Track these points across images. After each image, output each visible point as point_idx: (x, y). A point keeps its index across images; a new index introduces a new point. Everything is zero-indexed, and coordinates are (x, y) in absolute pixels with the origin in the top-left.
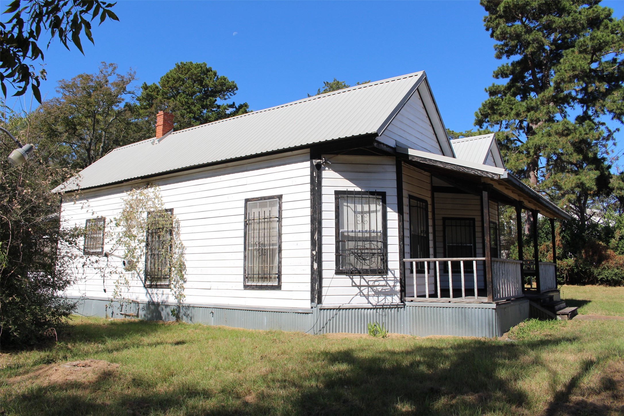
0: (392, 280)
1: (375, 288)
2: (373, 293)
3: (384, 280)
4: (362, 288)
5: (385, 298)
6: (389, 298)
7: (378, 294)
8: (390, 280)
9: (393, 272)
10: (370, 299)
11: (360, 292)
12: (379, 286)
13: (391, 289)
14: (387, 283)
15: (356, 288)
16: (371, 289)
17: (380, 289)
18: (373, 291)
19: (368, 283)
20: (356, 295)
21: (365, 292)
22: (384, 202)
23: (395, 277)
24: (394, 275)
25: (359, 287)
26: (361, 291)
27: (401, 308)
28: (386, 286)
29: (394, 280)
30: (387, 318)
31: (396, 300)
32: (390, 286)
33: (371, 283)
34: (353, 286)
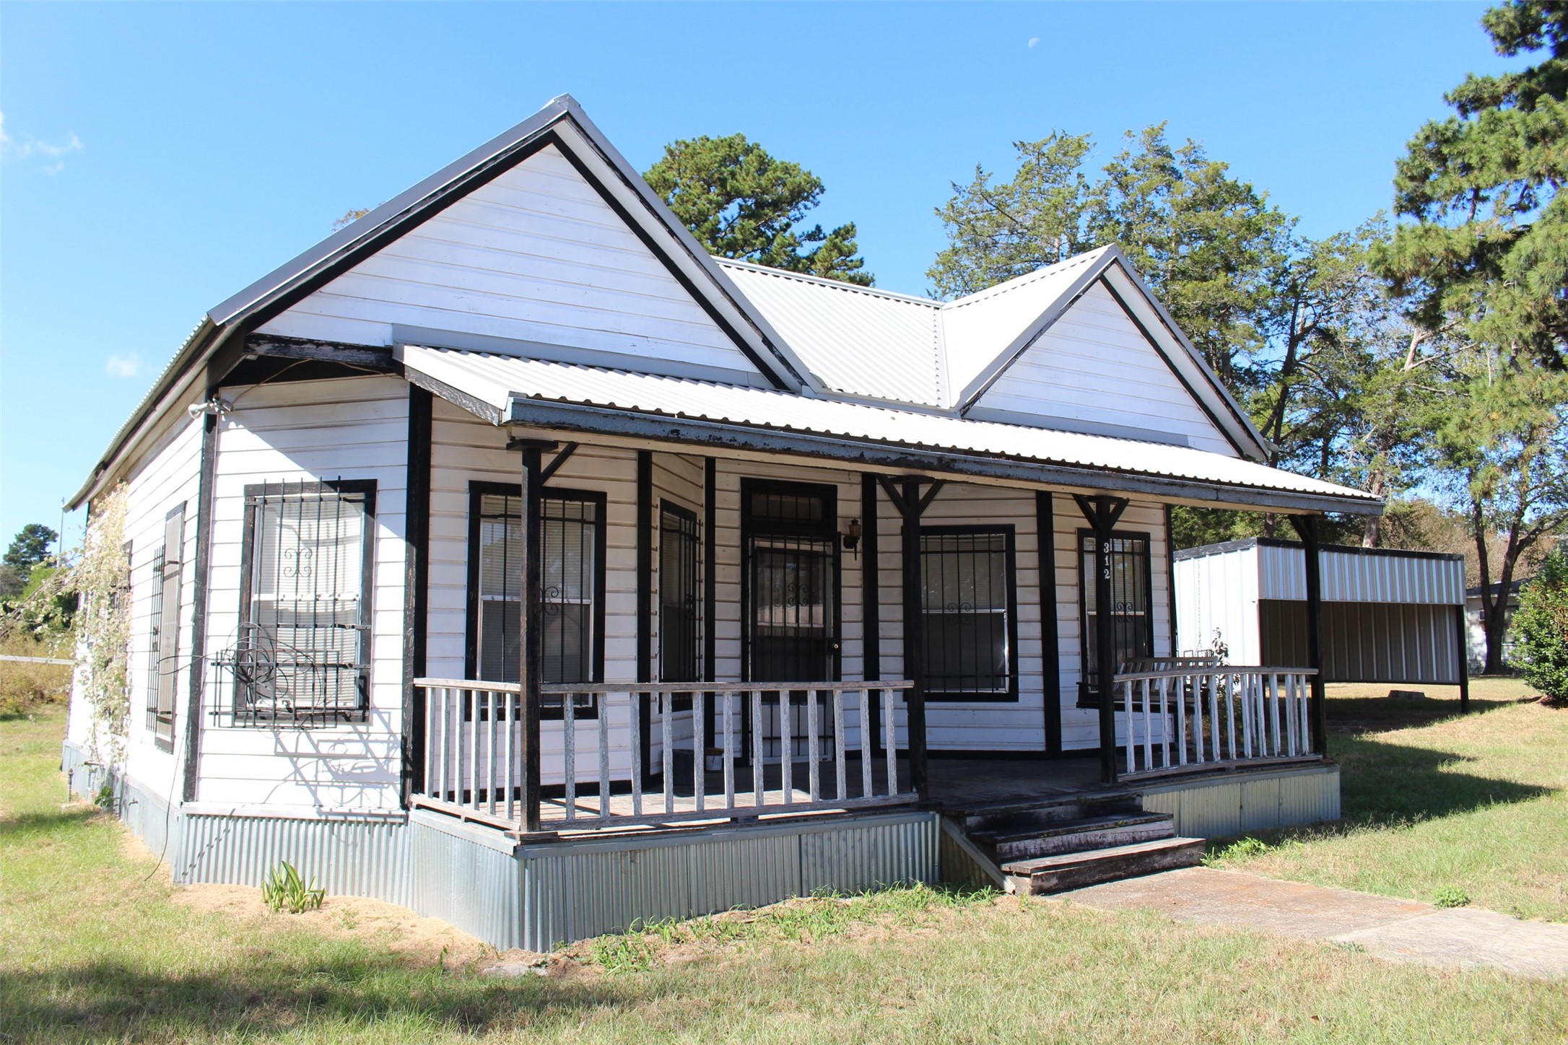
0: (382, 742)
1: (334, 763)
2: (329, 777)
3: (362, 740)
4: (301, 762)
5: (361, 793)
6: (372, 793)
7: (342, 779)
8: (376, 741)
9: (386, 716)
10: (321, 792)
11: (295, 773)
12: (345, 756)
13: (380, 766)
14: (368, 750)
15: (287, 759)
16: (326, 764)
17: (347, 765)
18: (330, 770)
19: (316, 747)
20: (285, 780)
21: (309, 773)
22: (370, 509)
23: (391, 733)
24: (387, 725)
25: (294, 756)
26: (297, 771)
27: (400, 824)
28: (364, 757)
29: (388, 742)
30: (358, 853)
31: (390, 800)
32: (377, 759)
33: (325, 749)
34: (277, 754)
